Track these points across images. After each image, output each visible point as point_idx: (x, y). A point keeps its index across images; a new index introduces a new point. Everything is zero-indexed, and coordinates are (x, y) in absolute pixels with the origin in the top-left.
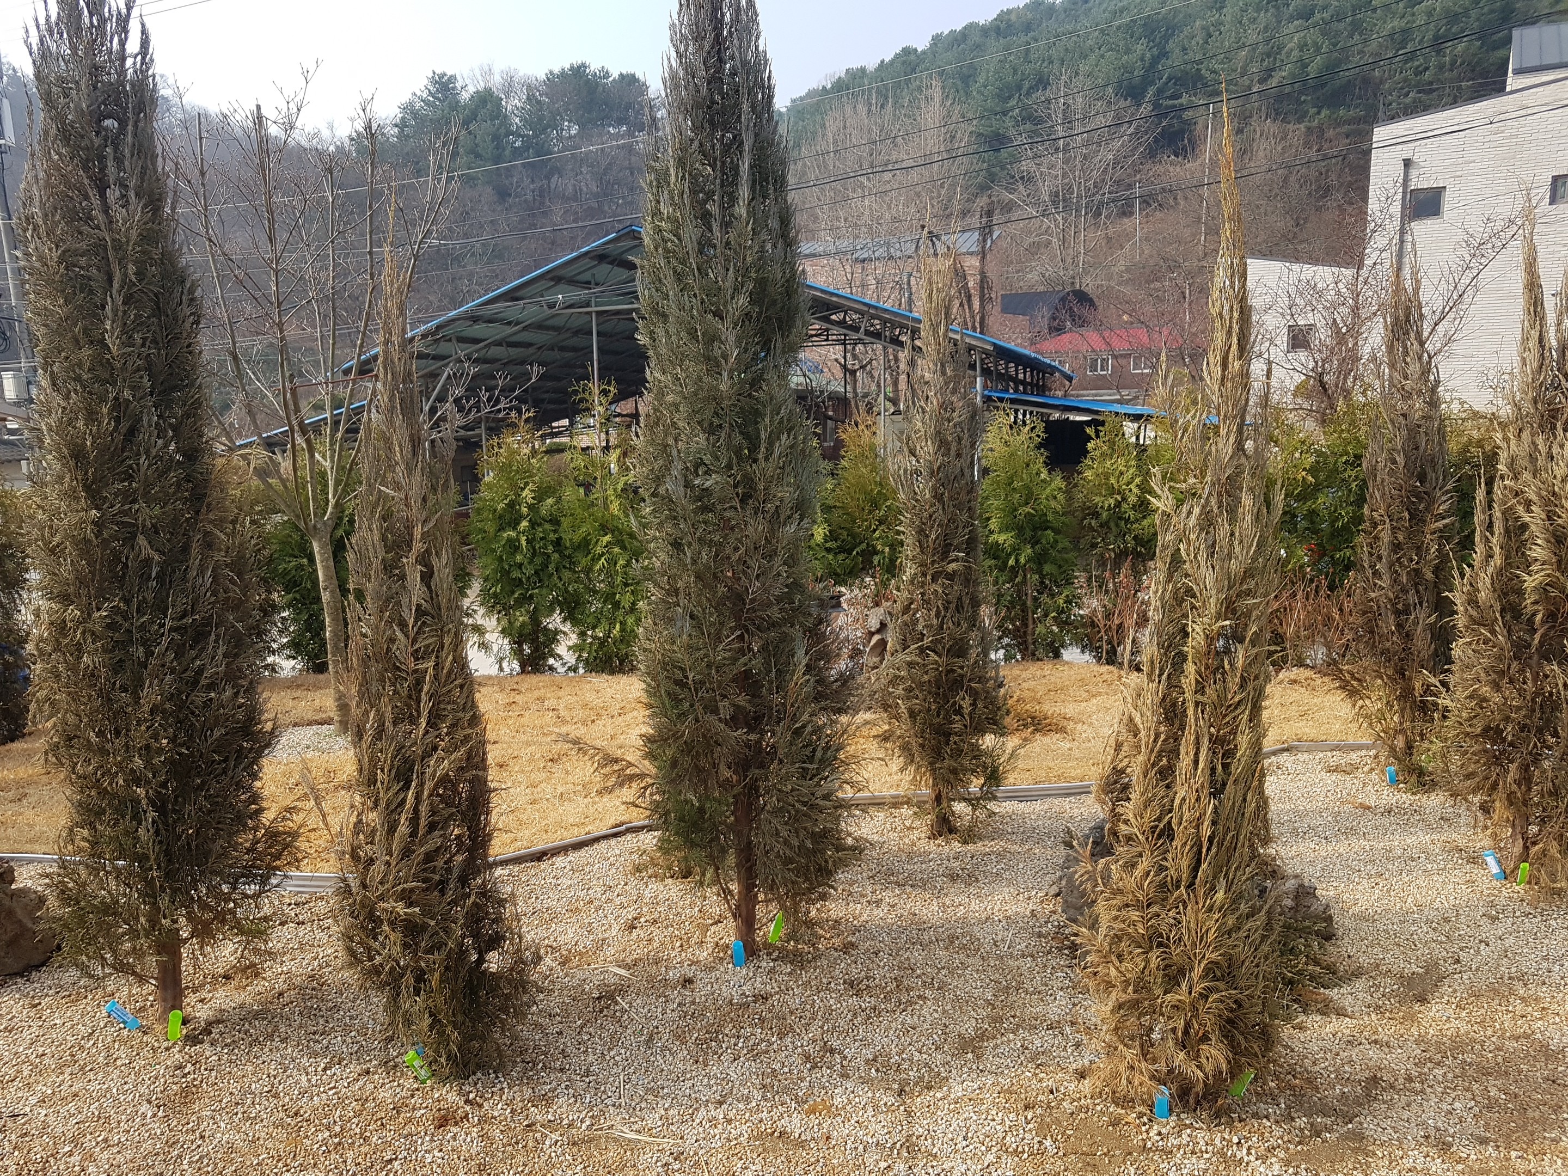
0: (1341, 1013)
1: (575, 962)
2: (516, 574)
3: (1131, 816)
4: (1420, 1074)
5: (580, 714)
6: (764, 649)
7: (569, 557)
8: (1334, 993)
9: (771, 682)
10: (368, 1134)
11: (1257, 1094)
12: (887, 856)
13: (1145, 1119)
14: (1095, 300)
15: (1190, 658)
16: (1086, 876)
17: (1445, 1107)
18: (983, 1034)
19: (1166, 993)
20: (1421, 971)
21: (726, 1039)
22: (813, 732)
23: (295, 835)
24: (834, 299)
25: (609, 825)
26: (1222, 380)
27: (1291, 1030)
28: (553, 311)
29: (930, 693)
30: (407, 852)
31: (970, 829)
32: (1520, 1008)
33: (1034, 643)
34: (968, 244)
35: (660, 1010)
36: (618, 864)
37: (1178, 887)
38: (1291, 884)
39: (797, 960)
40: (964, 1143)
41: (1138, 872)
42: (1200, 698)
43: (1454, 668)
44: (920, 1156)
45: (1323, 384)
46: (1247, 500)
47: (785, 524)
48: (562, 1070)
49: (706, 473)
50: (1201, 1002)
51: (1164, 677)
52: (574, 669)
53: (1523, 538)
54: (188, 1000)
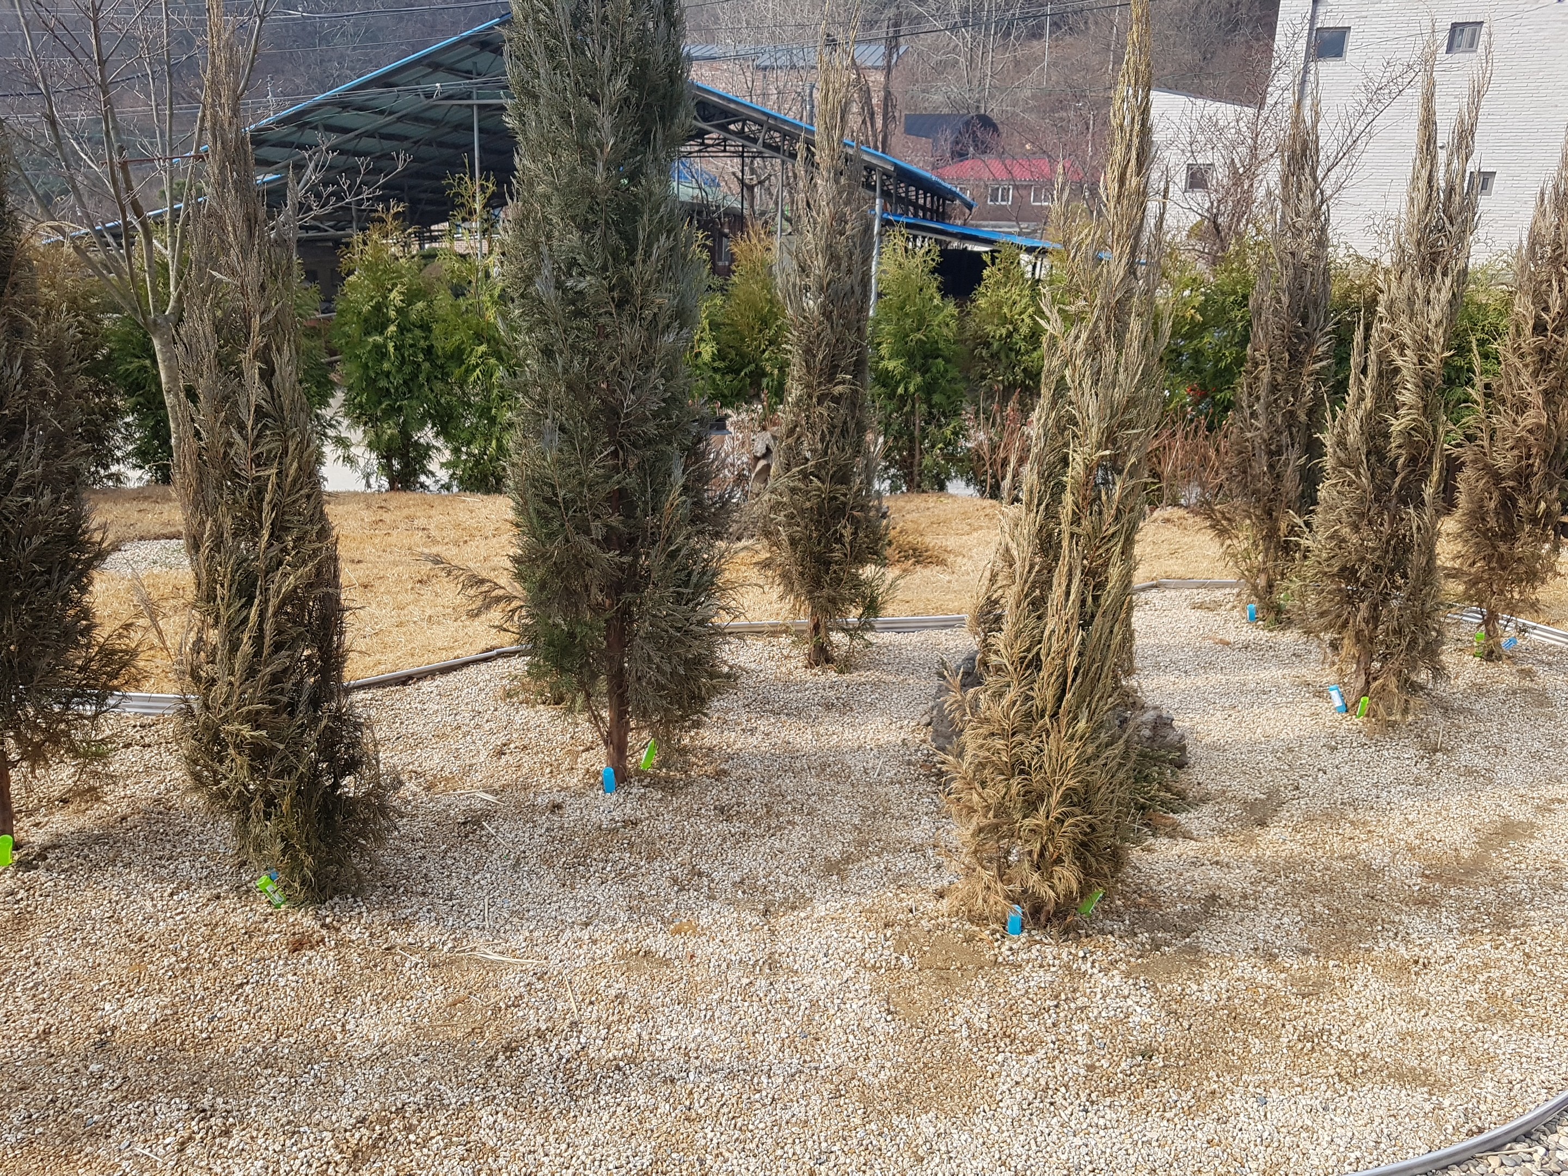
0: (1187, 836)
1: (441, 786)
2: (383, 383)
3: (1001, 647)
4: (1255, 892)
5: (453, 534)
6: (640, 466)
7: (442, 367)
8: (1181, 818)
9: (646, 503)
10: (217, 959)
11: (1105, 911)
12: (763, 684)
13: (998, 936)
14: (1000, 126)
15: (1069, 488)
16: (956, 705)
17: (1275, 922)
18: (849, 857)
19: (1024, 817)
20: (1263, 797)
21: (594, 863)
22: (688, 556)
23: (133, 653)
24: (732, 106)
25: (480, 650)
26: (1119, 197)
27: (1140, 853)
28: (430, 102)
29: (811, 520)
30: (251, 672)
31: (847, 659)
32: (1348, 830)
33: (920, 475)
34: (874, 58)
35: (527, 835)
36: (487, 689)
37: (1042, 717)
38: (1150, 716)
39: (668, 786)
40: (825, 960)
41: (1005, 702)
42: (1076, 530)
43: (1319, 509)
44: (781, 972)
45: (1216, 226)
46: (1135, 325)
47: (663, 333)
48: (424, 894)
49: (580, 274)
50: (1058, 826)
51: (1042, 507)
52: (447, 487)
53: (1394, 382)
54: (21, 824)
